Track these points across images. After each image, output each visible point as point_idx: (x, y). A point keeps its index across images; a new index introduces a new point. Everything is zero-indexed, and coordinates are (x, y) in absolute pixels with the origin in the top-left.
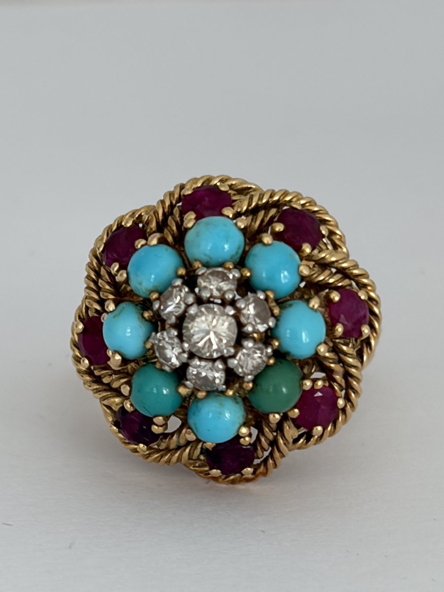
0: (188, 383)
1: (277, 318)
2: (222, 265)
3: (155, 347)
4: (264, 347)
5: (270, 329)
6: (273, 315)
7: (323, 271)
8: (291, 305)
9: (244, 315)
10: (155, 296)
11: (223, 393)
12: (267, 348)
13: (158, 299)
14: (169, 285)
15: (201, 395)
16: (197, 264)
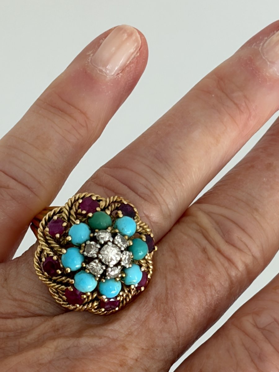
0: (128, 244)
1: (85, 243)
2: (90, 273)
3: (129, 263)
4: (97, 237)
5: (91, 241)
6: (86, 244)
7: (54, 247)
8: (77, 243)
9: (96, 252)
10: (118, 279)
11: (119, 233)
12: (96, 236)
13: (117, 277)
14: (111, 279)
15: (127, 237)
16: (97, 279)
